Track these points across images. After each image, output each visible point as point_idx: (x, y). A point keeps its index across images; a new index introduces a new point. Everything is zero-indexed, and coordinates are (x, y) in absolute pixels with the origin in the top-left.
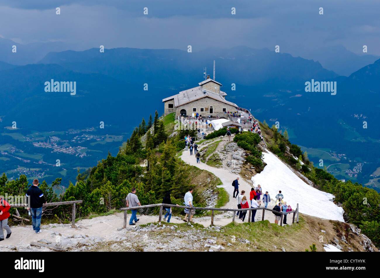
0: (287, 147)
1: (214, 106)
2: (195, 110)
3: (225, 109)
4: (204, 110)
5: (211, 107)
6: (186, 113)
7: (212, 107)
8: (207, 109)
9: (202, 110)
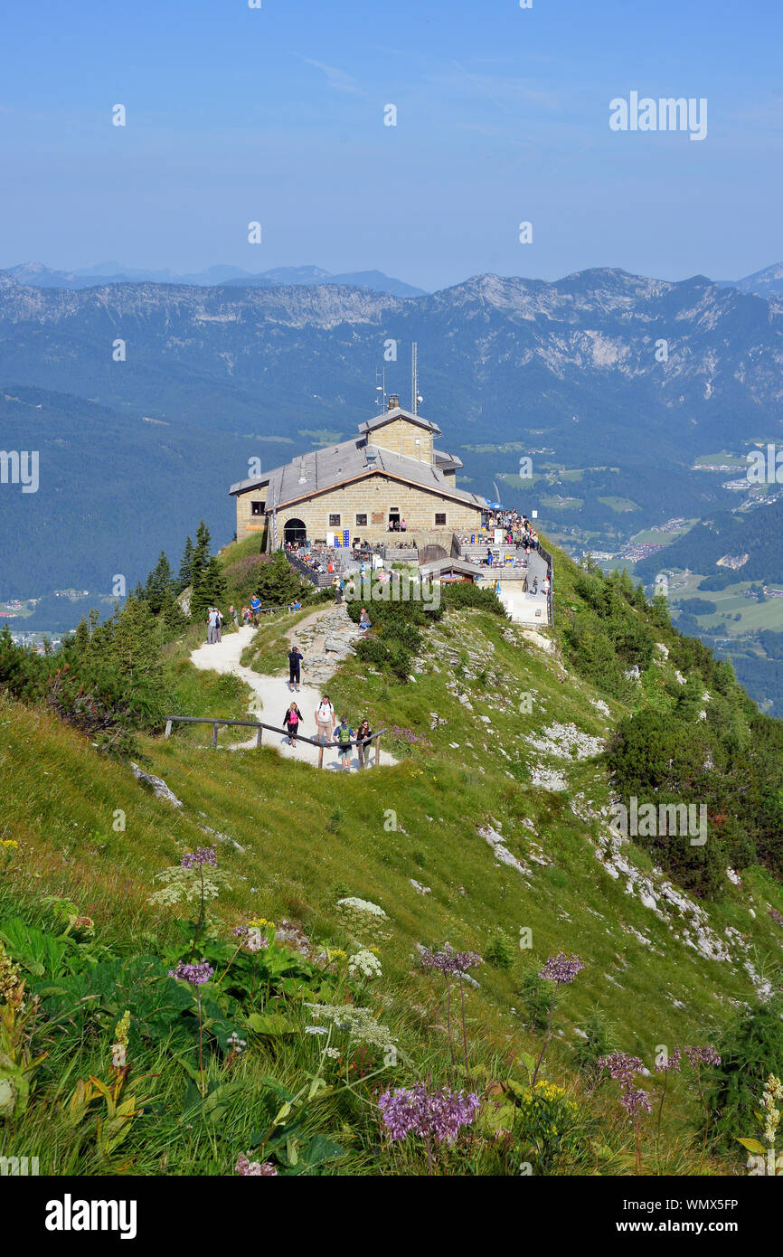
0: (659, 645)
1: (404, 506)
2: (335, 520)
3: (444, 515)
4: (369, 519)
5: (392, 509)
6: (305, 531)
7: (396, 509)
8: (378, 518)
9: (362, 519)
